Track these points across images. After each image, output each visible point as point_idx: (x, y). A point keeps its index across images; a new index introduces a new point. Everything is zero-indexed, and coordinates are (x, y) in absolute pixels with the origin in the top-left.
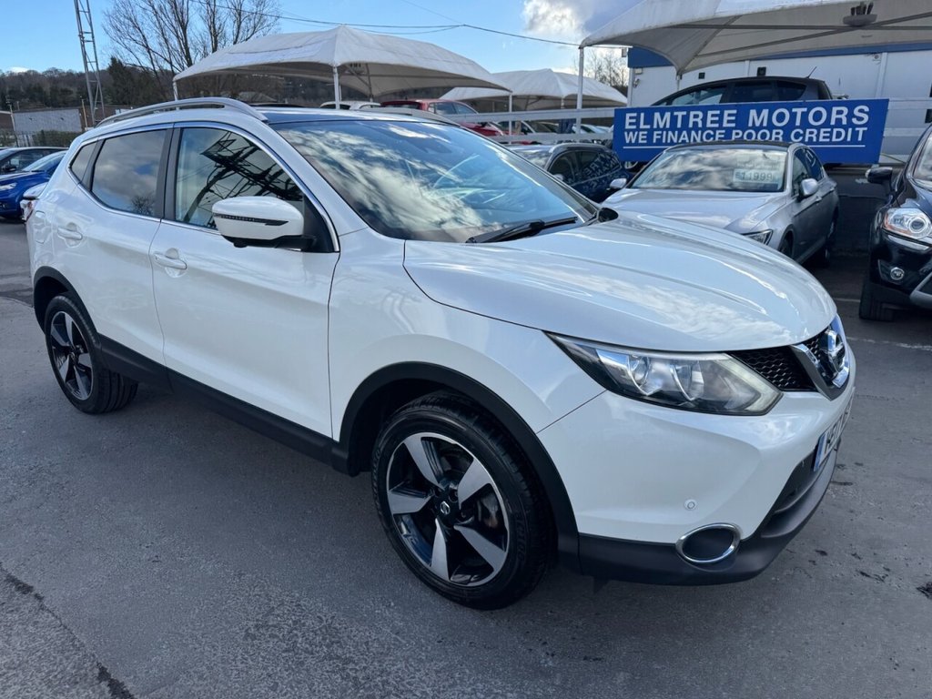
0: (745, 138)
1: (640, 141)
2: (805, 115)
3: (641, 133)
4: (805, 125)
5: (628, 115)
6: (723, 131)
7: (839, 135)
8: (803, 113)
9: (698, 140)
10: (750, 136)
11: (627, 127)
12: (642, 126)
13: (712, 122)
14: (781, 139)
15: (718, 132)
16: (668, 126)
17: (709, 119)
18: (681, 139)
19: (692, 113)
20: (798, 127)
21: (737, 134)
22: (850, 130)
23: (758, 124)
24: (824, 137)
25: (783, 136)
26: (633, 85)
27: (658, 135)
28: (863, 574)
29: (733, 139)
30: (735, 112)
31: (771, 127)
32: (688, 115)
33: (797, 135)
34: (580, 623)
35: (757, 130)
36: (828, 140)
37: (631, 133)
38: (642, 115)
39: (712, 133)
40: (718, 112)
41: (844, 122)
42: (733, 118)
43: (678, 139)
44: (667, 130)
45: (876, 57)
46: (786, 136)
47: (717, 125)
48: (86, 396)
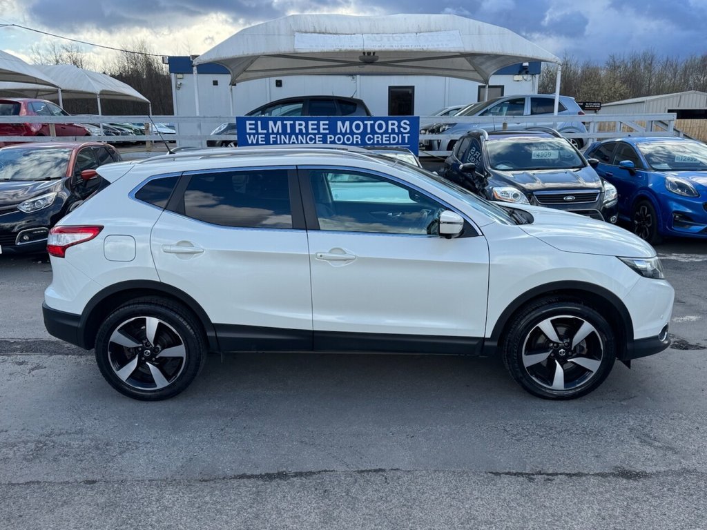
1: (260, 142)
2: (372, 126)
3: (260, 136)
4: (373, 132)
5: (248, 122)
6: (321, 136)
7: (394, 139)
8: (371, 124)
9: (304, 141)
10: (339, 139)
11: (248, 131)
12: (260, 131)
13: (313, 129)
14: (359, 142)
15: (317, 136)
16: (280, 131)
17: (310, 127)
18: (292, 141)
19: (297, 123)
20: (369, 134)
21: (331, 138)
22: (400, 136)
23: (343, 131)
24: (386, 140)
25: (361, 140)
26: (176, 87)
27: (273, 138)
29: (328, 142)
30: (327, 122)
31: (352, 133)
32: (295, 123)
33: (369, 139)
35: (344, 135)
36: (388, 142)
37: (252, 136)
38: (259, 122)
39: (313, 137)
40: (316, 122)
41: (396, 131)
42: (327, 127)
43: (289, 141)
44: (280, 134)
45: (353, 78)
46: (363, 139)
47: (316, 132)
48: (166, 383)
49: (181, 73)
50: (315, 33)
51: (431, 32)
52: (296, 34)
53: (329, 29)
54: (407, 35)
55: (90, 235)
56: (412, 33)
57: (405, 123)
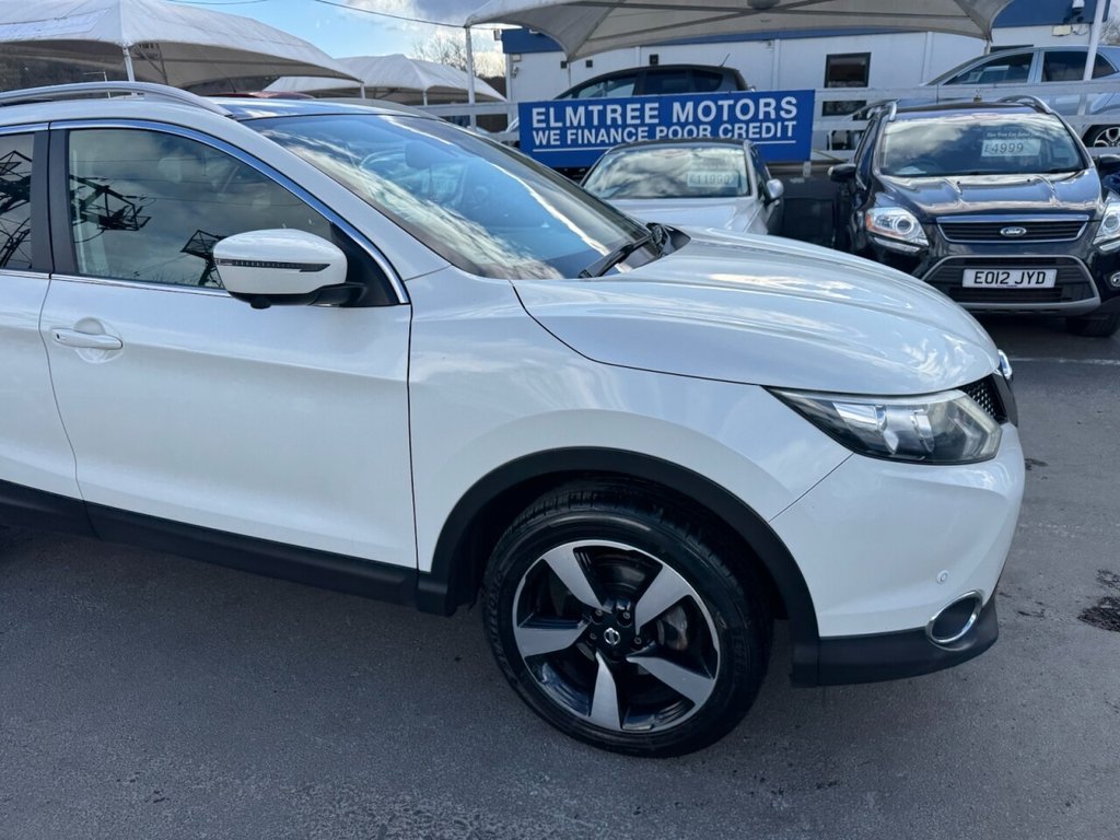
0: (671, 136)
1: (552, 143)
2: (732, 108)
3: (552, 132)
4: (733, 119)
5: (535, 111)
6: (646, 129)
7: (768, 130)
8: (730, 106)
9: (619, 140)
10: (675, 133)
11: (535, 125)
12: (553, 124)
13: (633, 118)
14: (709, 135)
15: (640, 129)
16: (583, 123)
17: (629, 114)
18: (600, 138)
19: (609, 108)
20: (726, 122)
22: (779, 124)
23: (683, 119)
24: (754, 133)
25: (711, 133)
26: (511, 74)
27: (572, 134)
28: (1022, 613)
29: (658, 138)
30: (656, 105)
31: (697, 122)
32: (605, 109)
33: (726, 131)
34: (787, 744)
35: (683, 126)
36: (758, 136)
37: (541, 133)
38: (552, 110)
39: (634, 131)
40: (638, 106)
41: (773, 116)
42: (656, 113)
43: (596, 138)
44: (583, 128)
46: (715, 132)
47: (638, 122)
49: (519, 53)
57: (789, 103)
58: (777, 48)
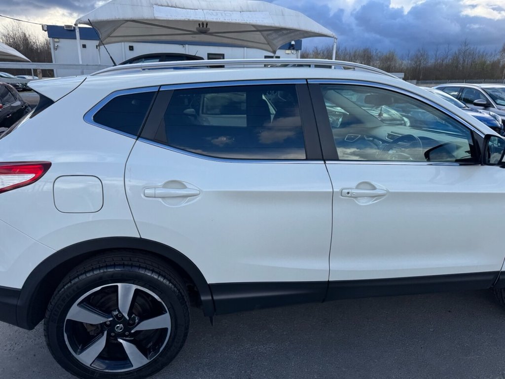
26: (54, 48)
45: (184, 46)
48: (145, 361)
49: (58, 38)
50: (168, 6)
51: (250, 11)
52: (155, 6)
53: (178, 4)
54: (234, 12)
55: (32, 176)
56: (237, 11)
58: (187, 49)
